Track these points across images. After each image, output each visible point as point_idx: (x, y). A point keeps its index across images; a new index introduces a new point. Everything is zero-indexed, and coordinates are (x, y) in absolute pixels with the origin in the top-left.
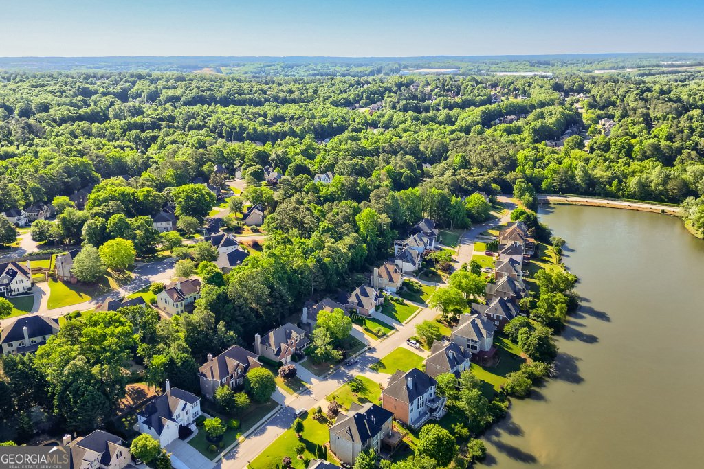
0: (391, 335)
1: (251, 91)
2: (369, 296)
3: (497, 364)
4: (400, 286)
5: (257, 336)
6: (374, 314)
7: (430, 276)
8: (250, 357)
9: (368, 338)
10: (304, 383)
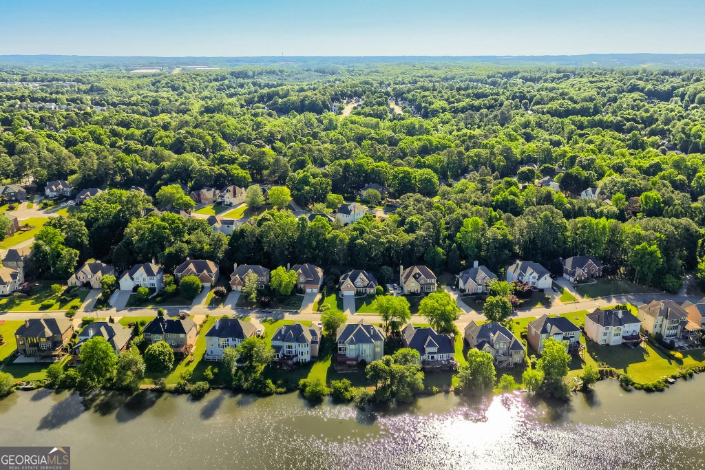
2: (353, 280)
3: (344, 372)
4: (413, 291)
5: (235, 265)
6: (349, 297)
7: (477, 302)
8: (205, 271)
9: (311, 307)
10: (222, 305)
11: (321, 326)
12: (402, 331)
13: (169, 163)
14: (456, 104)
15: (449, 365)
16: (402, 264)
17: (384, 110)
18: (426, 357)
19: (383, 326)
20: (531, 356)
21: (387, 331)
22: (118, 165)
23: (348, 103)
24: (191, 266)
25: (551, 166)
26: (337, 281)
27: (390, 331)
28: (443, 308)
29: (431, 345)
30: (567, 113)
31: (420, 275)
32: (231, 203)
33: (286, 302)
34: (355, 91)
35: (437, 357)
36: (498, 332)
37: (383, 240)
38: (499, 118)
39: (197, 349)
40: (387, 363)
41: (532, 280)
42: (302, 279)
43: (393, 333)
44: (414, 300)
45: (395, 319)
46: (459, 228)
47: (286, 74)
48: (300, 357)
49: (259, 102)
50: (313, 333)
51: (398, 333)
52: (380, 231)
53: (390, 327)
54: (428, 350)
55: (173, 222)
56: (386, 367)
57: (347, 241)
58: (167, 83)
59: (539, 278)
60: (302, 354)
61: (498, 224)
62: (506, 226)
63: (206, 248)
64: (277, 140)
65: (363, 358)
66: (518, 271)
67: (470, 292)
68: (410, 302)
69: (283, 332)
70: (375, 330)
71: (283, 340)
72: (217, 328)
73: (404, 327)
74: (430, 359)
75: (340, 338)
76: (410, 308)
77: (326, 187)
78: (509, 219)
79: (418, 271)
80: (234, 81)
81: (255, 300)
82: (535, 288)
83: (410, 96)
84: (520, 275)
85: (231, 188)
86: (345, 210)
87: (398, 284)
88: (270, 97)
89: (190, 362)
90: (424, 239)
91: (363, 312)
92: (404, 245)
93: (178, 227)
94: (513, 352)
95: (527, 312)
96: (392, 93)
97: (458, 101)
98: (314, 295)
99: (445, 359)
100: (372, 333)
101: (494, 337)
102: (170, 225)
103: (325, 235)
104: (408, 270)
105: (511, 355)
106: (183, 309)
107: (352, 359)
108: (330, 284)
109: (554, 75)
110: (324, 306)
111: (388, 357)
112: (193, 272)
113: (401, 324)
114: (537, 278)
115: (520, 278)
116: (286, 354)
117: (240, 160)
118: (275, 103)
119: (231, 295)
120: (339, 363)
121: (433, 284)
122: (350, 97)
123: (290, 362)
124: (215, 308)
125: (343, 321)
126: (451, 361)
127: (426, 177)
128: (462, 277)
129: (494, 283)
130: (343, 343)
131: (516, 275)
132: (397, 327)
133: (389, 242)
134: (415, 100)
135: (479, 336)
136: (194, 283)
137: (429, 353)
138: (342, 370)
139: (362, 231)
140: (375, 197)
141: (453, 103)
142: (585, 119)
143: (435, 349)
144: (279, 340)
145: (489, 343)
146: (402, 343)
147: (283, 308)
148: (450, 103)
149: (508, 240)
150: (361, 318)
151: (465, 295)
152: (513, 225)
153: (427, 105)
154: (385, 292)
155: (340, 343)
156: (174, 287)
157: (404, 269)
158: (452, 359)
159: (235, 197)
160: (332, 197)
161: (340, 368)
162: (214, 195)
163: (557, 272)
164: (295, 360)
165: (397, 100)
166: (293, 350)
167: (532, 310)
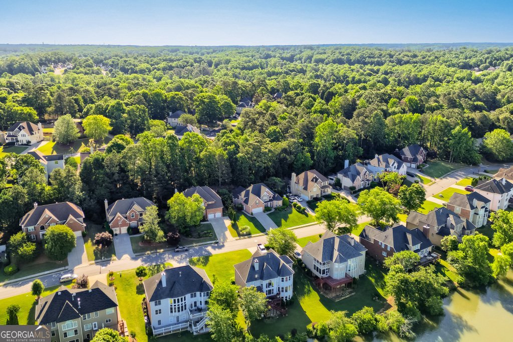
0: (254, 237)
1: (381, 55)
3: (343, 298)
4: (315, 196)
5: (106, 203)
6: (260, 214)
8: (71, 217)
9: (228, 233)
10: (113, 255)
12: (362, 236)
24: (47, 214)
31: (317, 179)
34: (59, 59)
42: (203, 204)
48: (283, 294)
50: (286, 260)
54: (414, 248)
60: (286, 291)
61: (340, 127)
66: (383, 163)
69: (257, 268)
70: (354, 240)
71: (262, 279)
72: (164, 285)
79: (315, 175)
91: (286, 227)
94: (469, 232)
98: (221, 220)
99: (426, 255)
101: (452, 221)
107: (346, 281)
109: (206, 50)
110: (242, 230)
112: (53, 221)
114: (397, 167)
115: (388, 169)
119: (116, 240)
121: (328, 186)
126: (433, 255)
131: (384, 166)
143: (418, 247)
144: (256, 280)
148: (152, 65)
157: (297, 176)
158: (430, 252)
159: (32, 134)
161: (332, 295)
166: (275, 287)
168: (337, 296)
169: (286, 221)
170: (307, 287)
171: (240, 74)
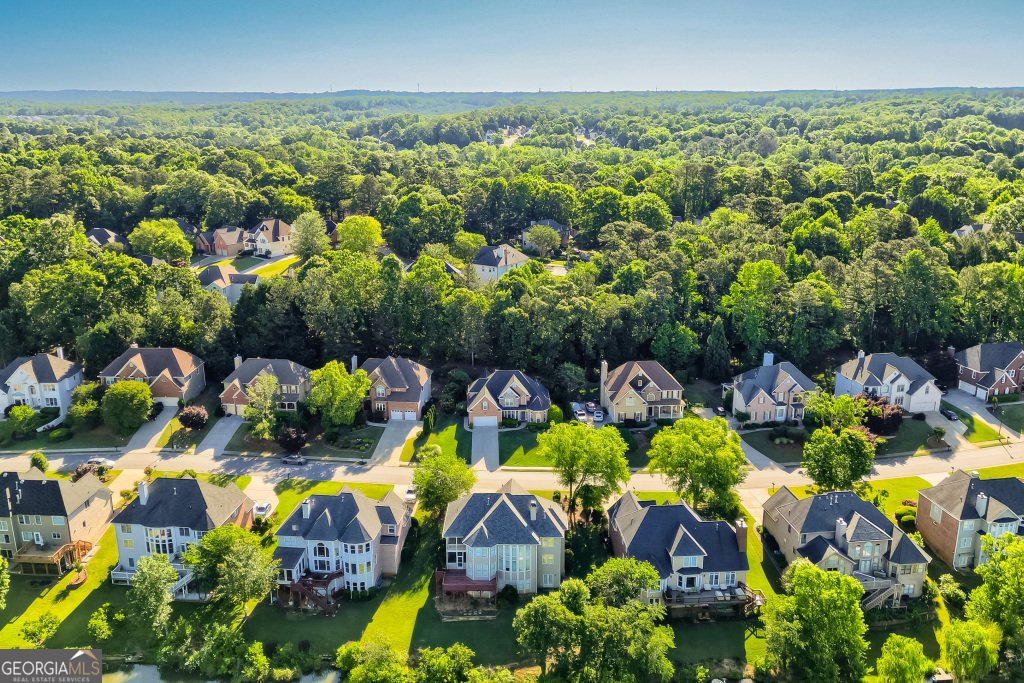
2: (495, 392)
3: (461, 619)
4: (630, 416)
5: (238, 360)
6: (486, 429)
7: (778, 441)
8: (166, 373)
9: (398, 451)
10: (194, 446)
11: (413, 496)
12: (611, 511)
13: (165, 186)
14: (682, 133)
15: (734, 602)
16: (606, 358)
17: (567, 139)
18: (672, 581)
19: (563, 497)
20: (942, 578)
21: (572, 508)
22: (70, 190)
23: (510, 134)
24: (137, 362)
25: (878, 195)
26: (461, 396)
27: (580, 509)
28: (710, 455)
29: (686, 548)
30: (868, 139)
31: (646, 382)
32: (268, 252)
33: (341, 440)
34: (522, 118)
35: (703, 580)
36: (856, 517)
37: (564, 306)
38: (756, 146)
39: (99, 555)
40: (573, 603)
41: (895, 394)
42: (381, 390)
43: (585, 514)
44: (638, 436)
45: (591, 481)
46: (727, 285)
47: (419, 105)
48: (349, 577)
49: (370, 134)
50: (385, 515)
51: (598, 516)
52: (557, 289)
53: (579, 501)
54: (679, 562)
55: (119, 272)
56: (570, 615)
57: (486, 310)
58: (236, 116)
59: (912, 390)
60: (354, 572)
61: (810, 279)
62: (827, 282)
63: (184, 325)
64: (385, 169)
65: (510, 582)
66: (866, 374)
67: (760, 421)
68: (626, 441)
69: (307, 514)
70: (540, 510)
71: (305, 535)
72: (143, 502)
73: (612, 500)
74: (684, 588)
75: (453, 529)
76: (627, 454)
77: (453, 220)
78: (829, 270)
79: (642, 372)
80: (338, 113)
81: (266, 436)
82: (906, 412)
83: (608, 125)
84: (869, 382)
85: (270, 224)
86: (486, 258)
87: (598, 403)
88: (387, 126)
89: (72, 587)
90: (653, 307)
91: (516, 464)
92: (609, 320)
93: (128, 281)
94: (899, 567)
95: (898, 465)
96: (580, 121)
97: (687, 127)
98: (406, 425)
99: (724, 587)
100: (533, 517)
101: (846, 529)
102: (109, 277)
103: (438, 298)
104: (620, 370)
105: (894, 575)
106: (101, 454)
107: (480, 586)
108: (446, 400)
109: (831, 100)
110: (427, 450)
111: (574, 583)
112: (139, 374)
113: (604, 491)
114: (907, 388)
115: (871, 389)
116: (312, 568)
117: (300, 182)
118: (395, 134)
119: (220, 424)
120: (449, 593)
121: (676, 402)
122: (514, 125)
123: (322, 591)
124: (175, 454)
125: (465, 485)
126: (739, 591)
127: (646, 207)
128: (739, 387)
129: (813, 400)
130: (460, 541)
131: (861, 381)
132: (596, 501)
133: (576, 310)
134: (616, 130)
135: (808, 526)
136: (133, 397)
137: (682, 571)
138: (455, 613)
139: (518, 292)
140: (550, 240)
141: (678, 130)
142: (902, 147)
143: (698, 561)
144: (295, 534)
145: (835, 545)
146: (610, 543)
147: (333, 454)
148: (673, 131)
149: (834, 310)
150: (507, 476)
151: (747, 427)
152: (841, 281)
153: (637, 133)
154: (568, 416)
155: (452, 541)
156: (91, 405)
157: (611, 368)
158: (741, 585)
159: (276, 240)
160: (464, 237)
161: (449, 607)
162: (241, 238)
163: (947, 378)
164: (336, 584)
165: (587, 132)
166: (332, 559)
167: (910, 461)
168: (456, 611)
169: (525, 453)
170: (423, 578)
171: (839, 150)
